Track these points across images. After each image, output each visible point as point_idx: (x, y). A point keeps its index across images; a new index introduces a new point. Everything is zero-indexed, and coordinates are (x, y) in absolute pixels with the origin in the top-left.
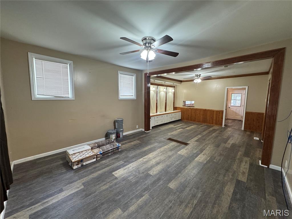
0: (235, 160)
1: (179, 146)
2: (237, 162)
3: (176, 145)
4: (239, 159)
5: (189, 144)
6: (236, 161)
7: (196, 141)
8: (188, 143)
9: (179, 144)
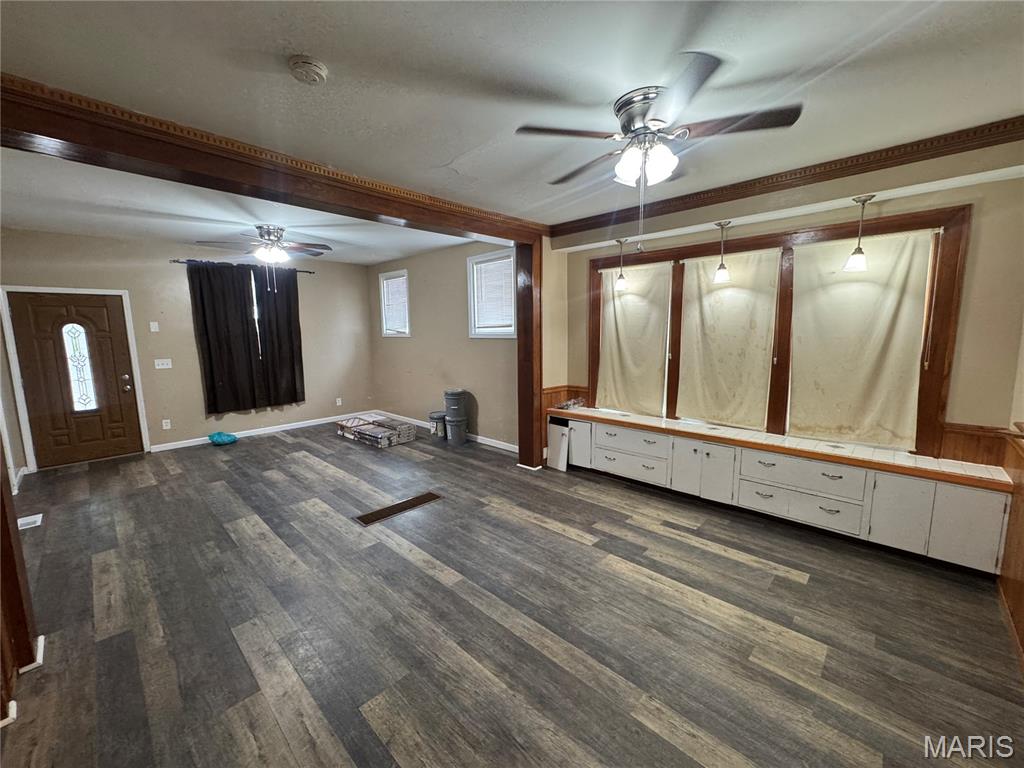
0: (154, 588)
1: (360, 505)
2: (145, 585)
3: (368, 501)
4: (144, 602)
6: (148, 588)
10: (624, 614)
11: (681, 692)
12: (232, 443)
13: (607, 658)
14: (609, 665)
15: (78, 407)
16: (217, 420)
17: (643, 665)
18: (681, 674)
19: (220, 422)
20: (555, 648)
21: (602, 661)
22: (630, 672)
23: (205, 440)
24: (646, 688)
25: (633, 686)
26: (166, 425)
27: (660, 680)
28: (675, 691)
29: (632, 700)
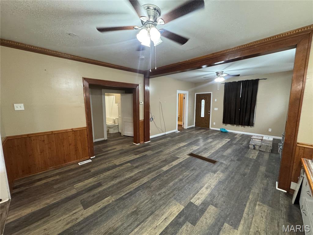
1: (199, 153)
3: (203, 153)
5: (187, 155)
7: (178, 158)
8: (189, 156)
9: (199, 155)
10: (145, 203)
11: (111, 209)
12: (225, 132)
13: (128, 195)
14: (126, 195)
15: (202, 116)
16: (225, 125)
17: (123, 202)
18: (116, 211)
19: (226, 126)
20: (135, 185)
21: (128, 193)
22: (122, 199)
23: (219, 129)
24: (115, 201)
25: (118, 198)
26: (214, 124)
27: (117, 205)
28: (112, 207)
29: (114, 197)
